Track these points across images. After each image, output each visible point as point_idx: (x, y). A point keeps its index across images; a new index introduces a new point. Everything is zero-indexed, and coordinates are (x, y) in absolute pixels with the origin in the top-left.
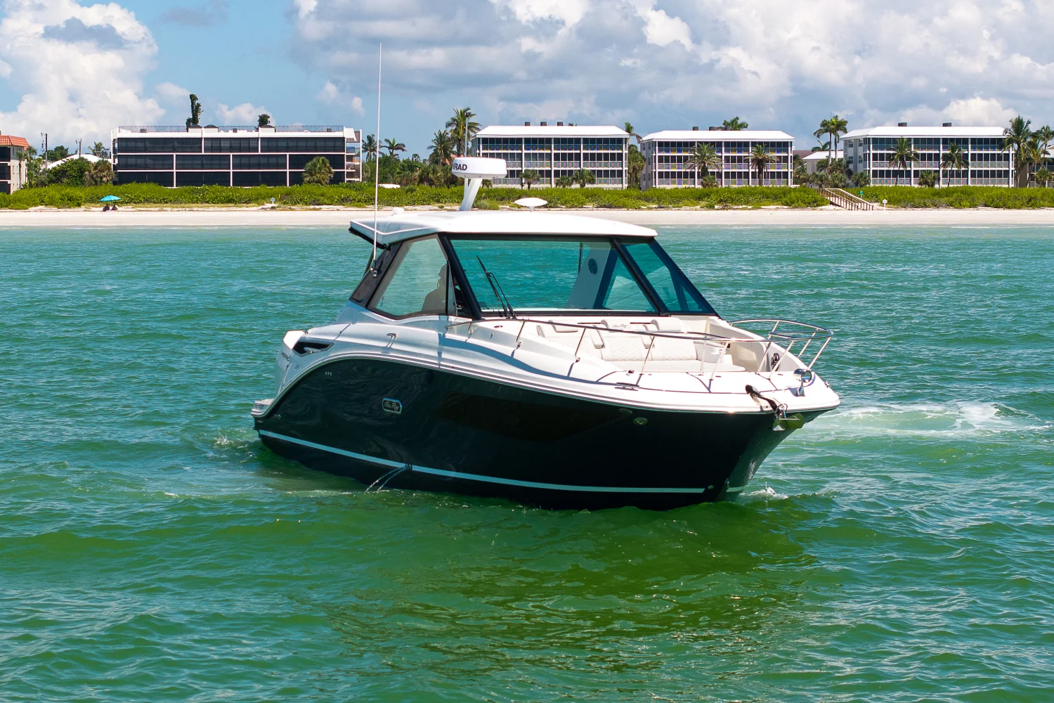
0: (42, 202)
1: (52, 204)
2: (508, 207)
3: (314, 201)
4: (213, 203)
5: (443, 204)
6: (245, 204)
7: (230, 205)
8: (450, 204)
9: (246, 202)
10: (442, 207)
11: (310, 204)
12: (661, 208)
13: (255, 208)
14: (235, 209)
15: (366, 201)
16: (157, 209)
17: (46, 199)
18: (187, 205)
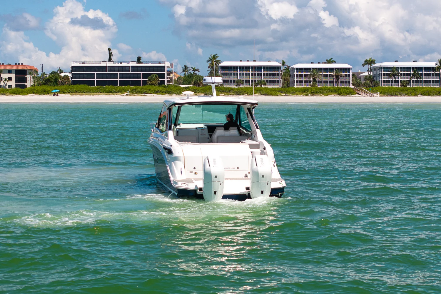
0: (33, 92)
1: (37, 93)
2: (224, 95)
3: (145, 92)
4: (103, 93)
5: (197, 94)
6: (116, 94)
7: (110, 93)
8: (200, 94)
9: (117, 93)
10: (196, 95)
11: (143, 93)
12: (286, 95)
13: (120, 95)
14: (111, 95)
15: (166, 92)
16: (80, 95)
17: (35, 91)
18: (93, 94)
